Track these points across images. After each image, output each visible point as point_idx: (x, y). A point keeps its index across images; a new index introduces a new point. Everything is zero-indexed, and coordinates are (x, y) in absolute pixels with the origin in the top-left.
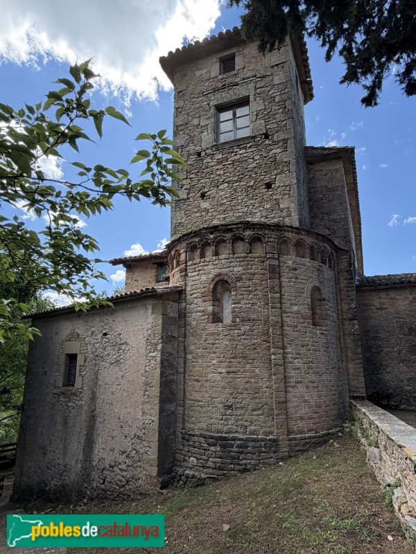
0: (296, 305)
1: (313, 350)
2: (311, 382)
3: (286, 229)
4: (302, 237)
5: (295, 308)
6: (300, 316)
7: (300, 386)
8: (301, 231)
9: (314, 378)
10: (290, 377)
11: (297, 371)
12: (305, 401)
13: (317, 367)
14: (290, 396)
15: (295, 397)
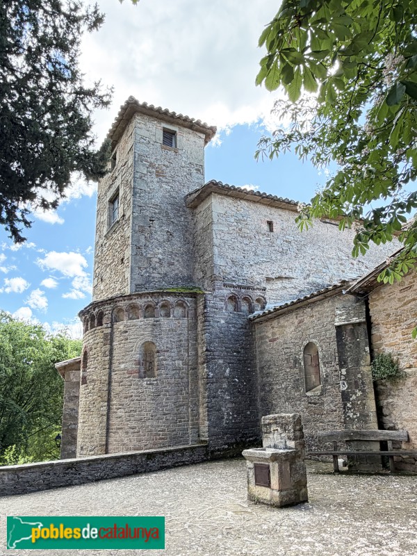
0: (123, 363)
1: (137, 400)
2: (131, 428)
3: (119, 299)
4: (134, 301)
5: (122, 366)
6: (125, 372)
7: (120, 431)
8: (132, 297)
9: (133, 424)
10: (113, 425)
11: (119, 420)
12: (124, 444)
13: (139, 415)
14: (111, 440)
15: (115, 441)
